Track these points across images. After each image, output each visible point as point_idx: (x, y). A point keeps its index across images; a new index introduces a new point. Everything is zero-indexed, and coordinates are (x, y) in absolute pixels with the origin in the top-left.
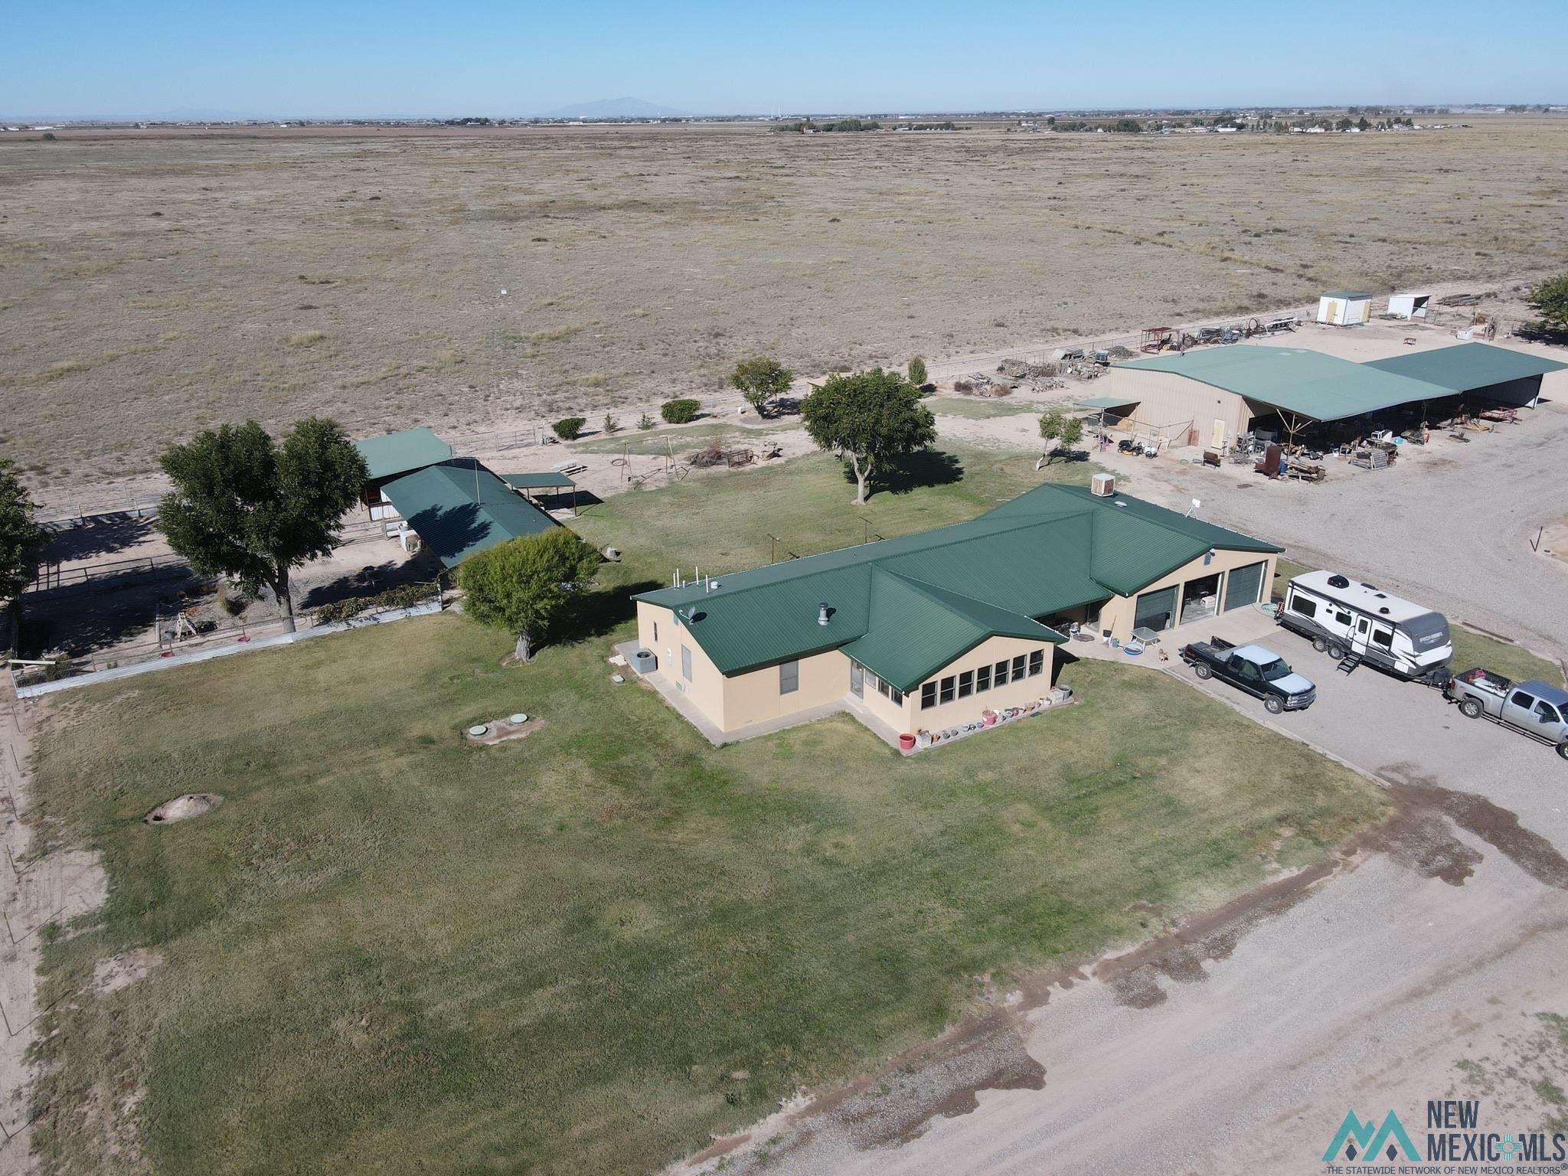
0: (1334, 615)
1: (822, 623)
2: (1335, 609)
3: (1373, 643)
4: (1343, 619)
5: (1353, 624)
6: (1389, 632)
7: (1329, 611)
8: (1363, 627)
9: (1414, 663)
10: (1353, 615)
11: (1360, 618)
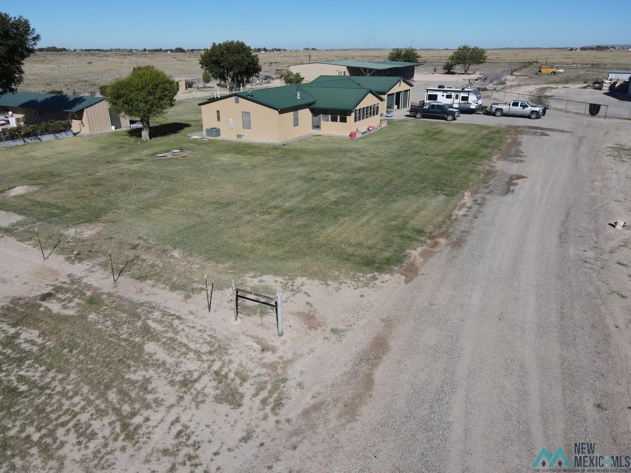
0: (445, 96)
1: (299, 98)
2: (445, 94)
3: (461, 102)
4: (449, 97)
5: (453, 97)
6: (467, 96)
7: (443, 96)
8: (457, 97)
9: (477, 104)
10: (453, 94)
11: (456, 94)
